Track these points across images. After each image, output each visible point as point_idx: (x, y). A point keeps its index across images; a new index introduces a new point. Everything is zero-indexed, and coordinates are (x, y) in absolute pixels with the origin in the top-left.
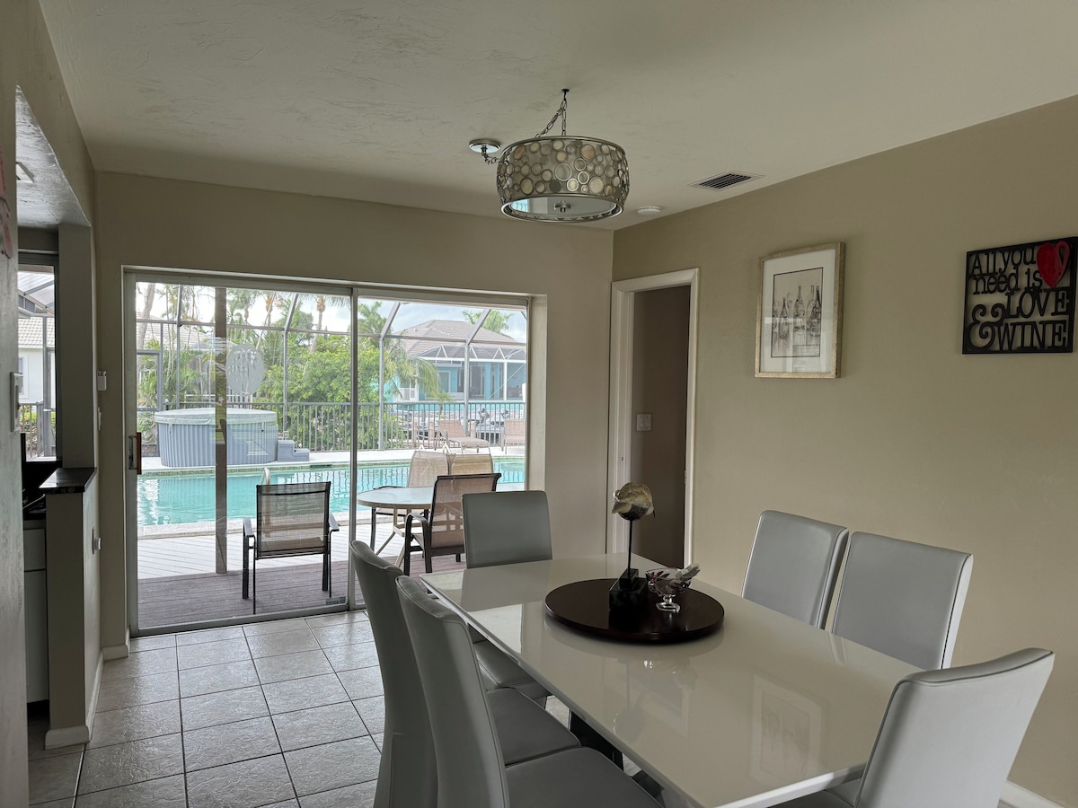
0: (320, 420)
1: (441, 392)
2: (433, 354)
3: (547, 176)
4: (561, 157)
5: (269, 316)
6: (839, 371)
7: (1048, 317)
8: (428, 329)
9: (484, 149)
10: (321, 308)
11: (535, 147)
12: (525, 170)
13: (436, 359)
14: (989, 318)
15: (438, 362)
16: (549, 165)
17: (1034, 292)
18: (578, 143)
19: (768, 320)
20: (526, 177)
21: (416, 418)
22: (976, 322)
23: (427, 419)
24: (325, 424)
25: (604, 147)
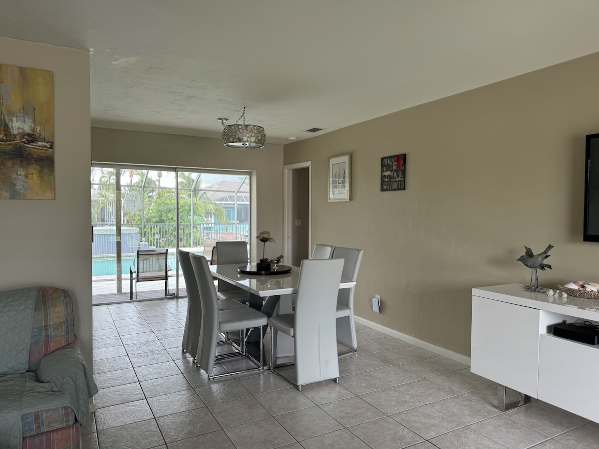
0: (161, 235)
1: (226, 220)
2: (222, 200)
3: (237, 136)
4: (241, 130)
5: (131, 180)
6: (351, 199)
7: (399, 179)
8: (219, 186)
9: (222, 121)
10: (160, 176)
11: (233, 127)
12: (230, 134)
13: (224, 202)
14: (387, 180)
15: (225, 204)
16: (238, 133)
17: (396, 171)
18: (246, 126)
19: (331, 179)
20: (231, 136)
21: (213, 235)
22: (384, 181)
23: (218, 235)
24: (163, 237)
25: (255, 127)
